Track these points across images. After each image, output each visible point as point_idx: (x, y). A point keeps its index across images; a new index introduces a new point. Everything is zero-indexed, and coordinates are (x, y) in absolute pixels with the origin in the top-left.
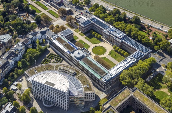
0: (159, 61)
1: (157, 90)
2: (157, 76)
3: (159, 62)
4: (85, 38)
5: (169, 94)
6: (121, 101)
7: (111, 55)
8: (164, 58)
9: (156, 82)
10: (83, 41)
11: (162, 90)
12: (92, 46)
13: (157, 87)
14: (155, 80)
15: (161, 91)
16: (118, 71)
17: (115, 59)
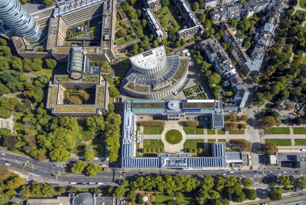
0: (116, 171)
1: (94, 138)
2: (104, 152)
3: (114, 170)
4: (203, 140)
5: (83, 142)
6: (99, 95)
7: (159, 141)
8: (113, 179)
9: (100, 145)
10: (200, 134)
11: (90, 141)
12: (185, 137)
13: (96, 141)
14: (102, 147)
15: (90, 139)
16: (127, 120)
17: (151, 140)
